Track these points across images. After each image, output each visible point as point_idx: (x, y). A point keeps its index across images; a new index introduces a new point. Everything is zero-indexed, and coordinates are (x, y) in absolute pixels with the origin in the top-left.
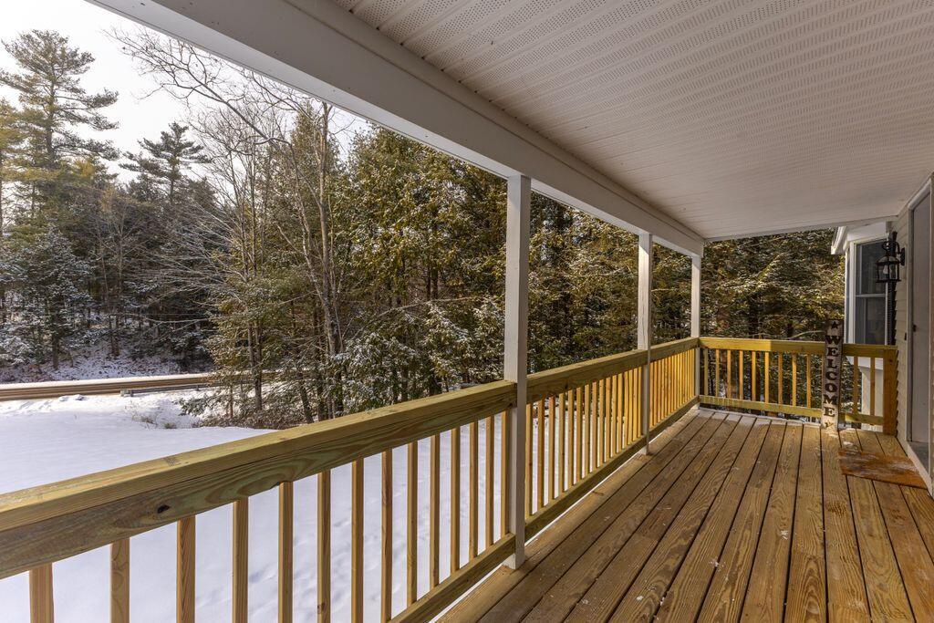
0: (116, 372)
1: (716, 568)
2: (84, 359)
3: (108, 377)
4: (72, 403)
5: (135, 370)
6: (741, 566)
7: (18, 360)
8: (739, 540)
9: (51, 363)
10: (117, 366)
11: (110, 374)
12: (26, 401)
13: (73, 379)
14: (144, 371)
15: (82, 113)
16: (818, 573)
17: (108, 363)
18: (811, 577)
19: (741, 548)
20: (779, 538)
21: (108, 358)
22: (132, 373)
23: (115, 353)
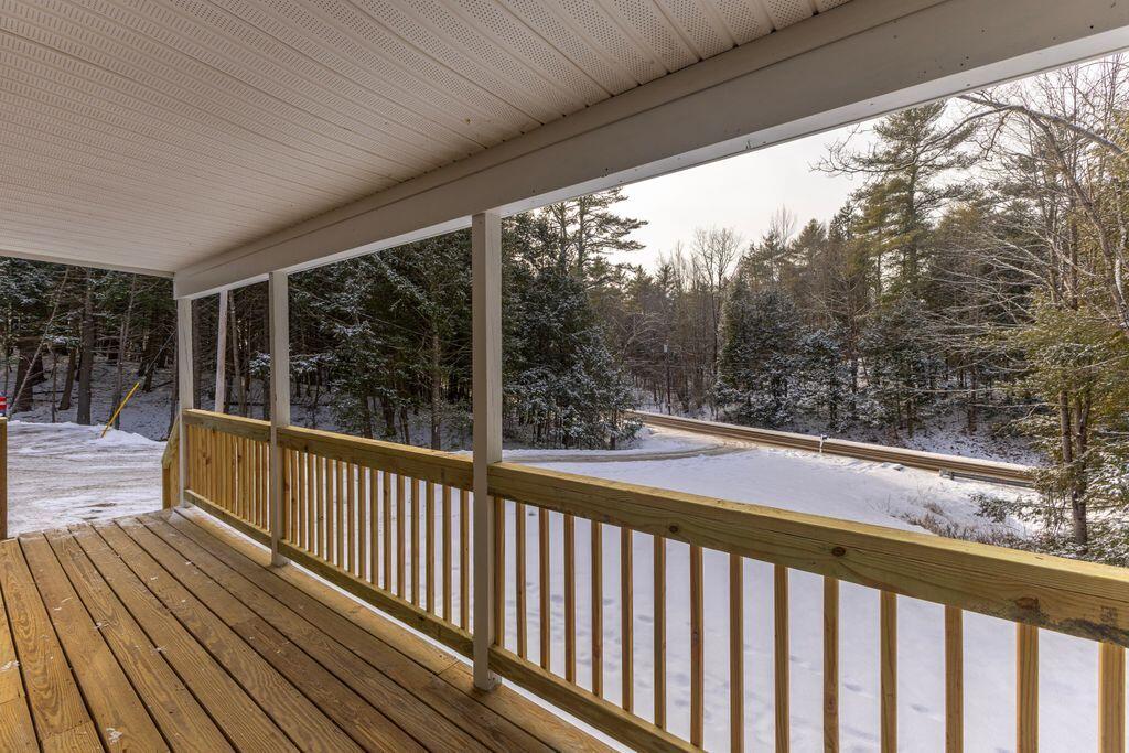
0: (969, 449)
1: (156, 647)
2: (937, 429)
3: (959, 454)
4: (889, 472)
5: (992, 452)
6: (135, 663)
7: (875, 422)
8: (163, 683)
9: (906, 431)
10: (971, 443)
11: (963, 452)
12: (857, 460)
13: (923, 449)
14: (1003, 455)
15: (942, 160)
16: (43, 715)
17: (962, 438)
18: (53, 704)
19: (152, 678)
20: (118, 725)
21: (963, 433)
22: (988, 454)
23: (971, 428)
